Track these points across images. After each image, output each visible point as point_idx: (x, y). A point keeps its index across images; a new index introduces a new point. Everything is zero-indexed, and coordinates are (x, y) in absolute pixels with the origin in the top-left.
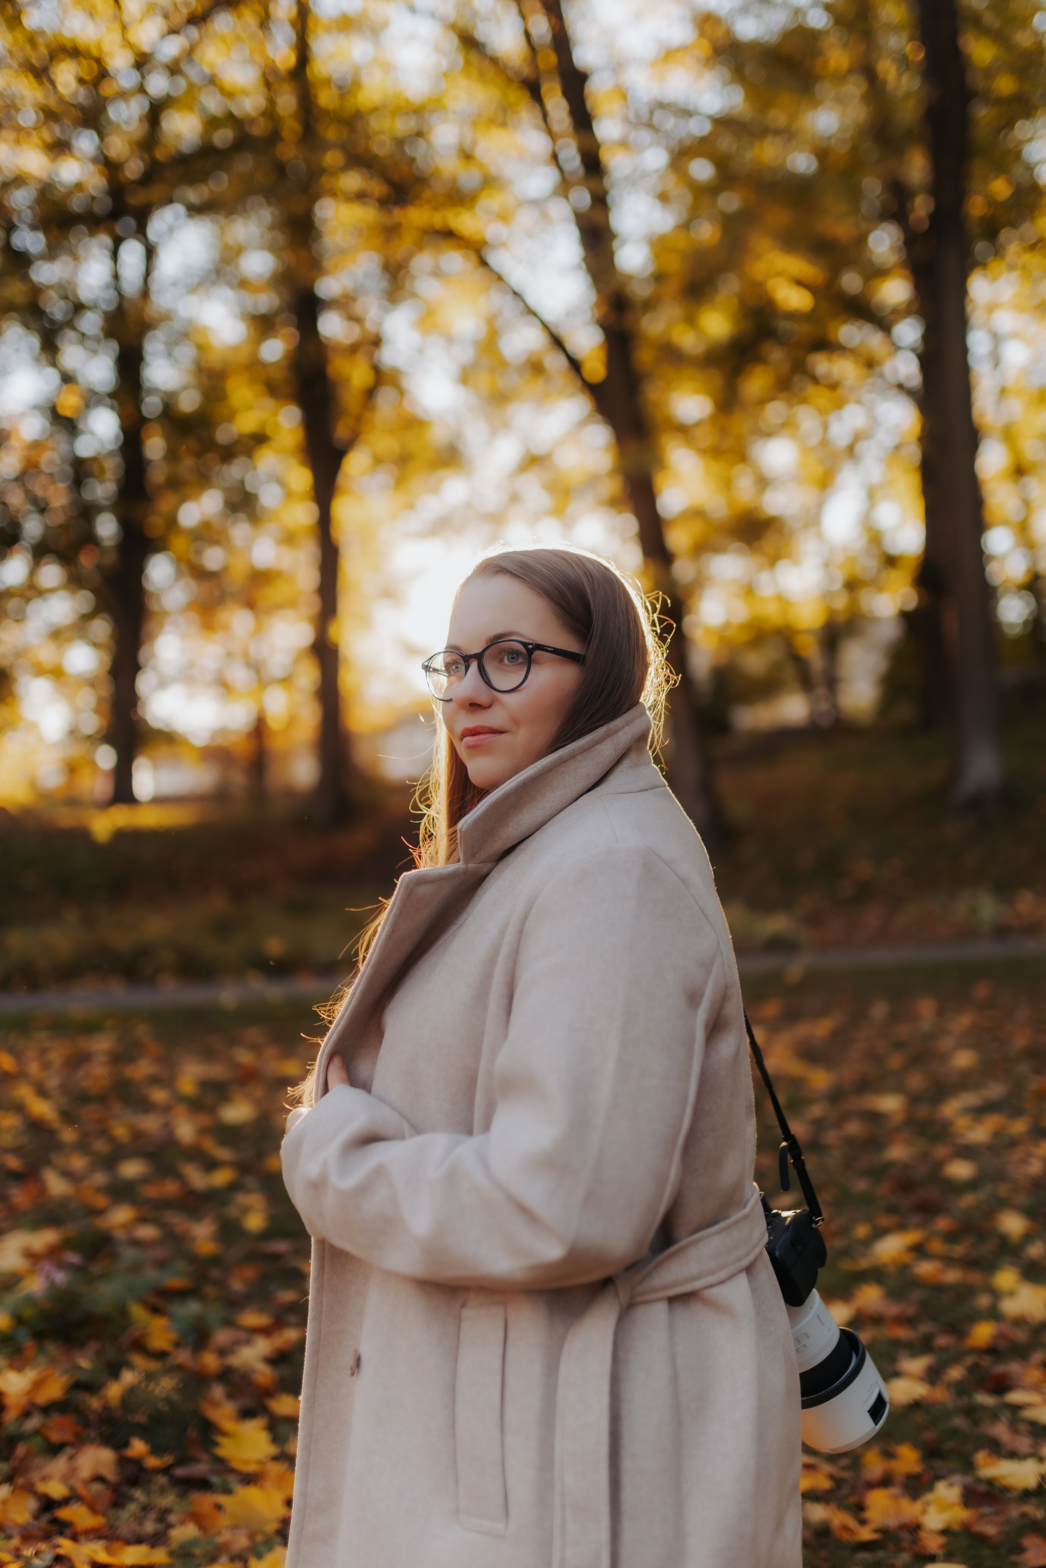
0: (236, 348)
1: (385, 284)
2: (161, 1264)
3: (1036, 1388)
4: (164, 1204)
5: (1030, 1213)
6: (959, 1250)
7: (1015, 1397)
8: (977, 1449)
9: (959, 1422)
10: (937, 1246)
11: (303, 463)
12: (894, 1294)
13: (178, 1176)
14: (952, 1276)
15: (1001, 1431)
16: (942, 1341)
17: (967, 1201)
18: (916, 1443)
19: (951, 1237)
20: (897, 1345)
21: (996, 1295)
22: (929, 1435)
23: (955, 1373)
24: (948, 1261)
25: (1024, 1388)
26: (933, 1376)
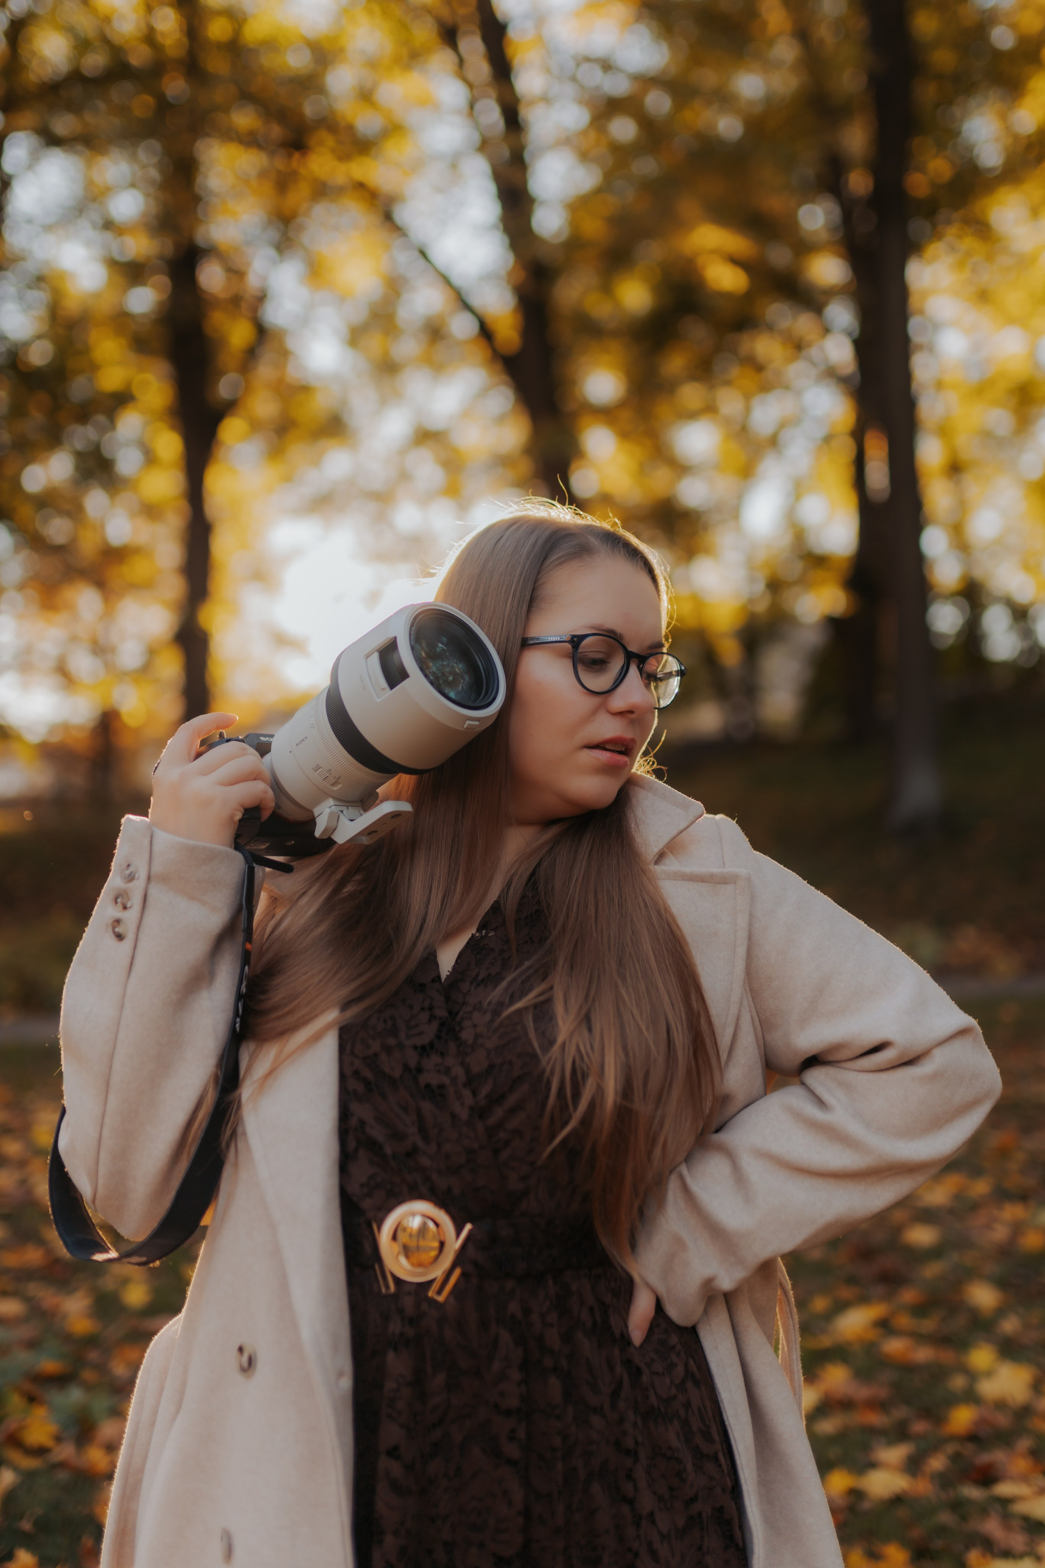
0: (97, 296)
1: (273, 234)
2: (32, 1345)
3: (1024, 1478)
4: (26, 1275)
5: (1001, 1283)
6: (929, 1325)
7: (1004, 1489)
8: (968, 1547)
9: (945, 1518)
10: (904, 1321)
11: (173, 428)
12: (863, 1374)
13: (41, 1242)
14: (923, 1354)
15: (992, 1527)
16: (919, 1427)
17: (932, 1270)
18: (904, 1542)
19: (920, 1310)
20: (872, 1434)
21: (972, 1376)
22: (916, 1533)
23: (937, 1463)
24: (919, 1338)
25: (1012, 1479)
26: (913, 1465)
